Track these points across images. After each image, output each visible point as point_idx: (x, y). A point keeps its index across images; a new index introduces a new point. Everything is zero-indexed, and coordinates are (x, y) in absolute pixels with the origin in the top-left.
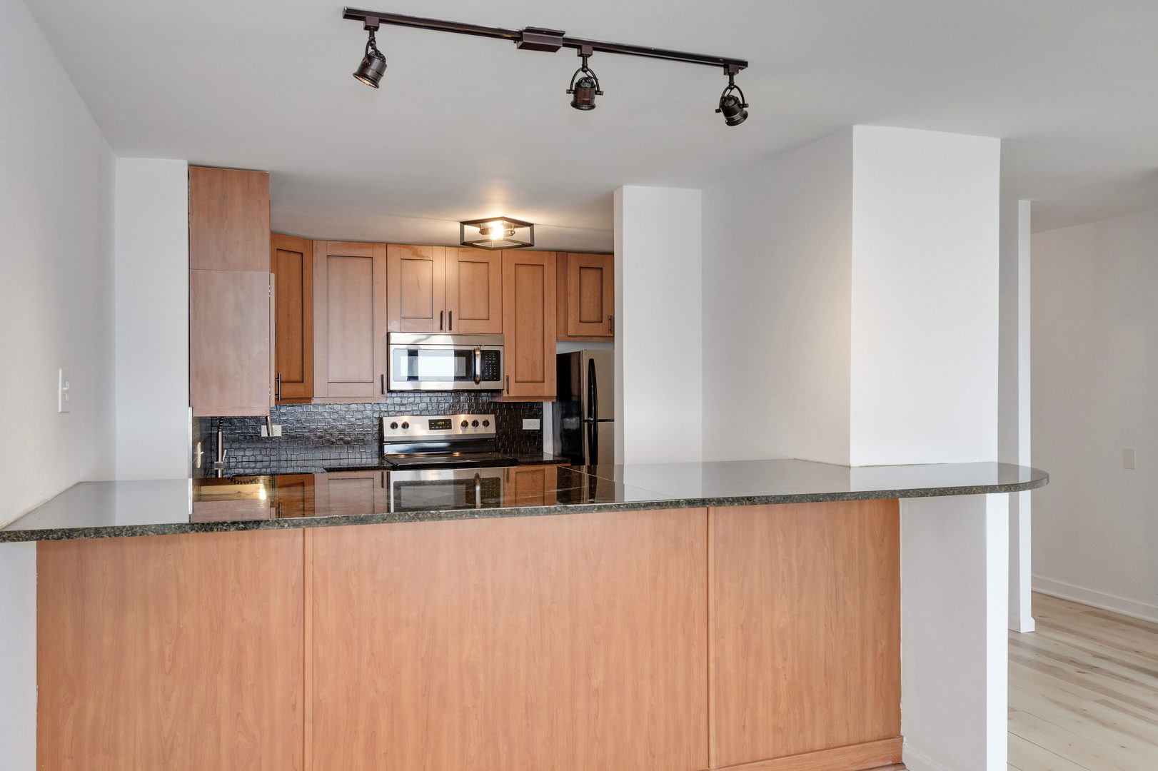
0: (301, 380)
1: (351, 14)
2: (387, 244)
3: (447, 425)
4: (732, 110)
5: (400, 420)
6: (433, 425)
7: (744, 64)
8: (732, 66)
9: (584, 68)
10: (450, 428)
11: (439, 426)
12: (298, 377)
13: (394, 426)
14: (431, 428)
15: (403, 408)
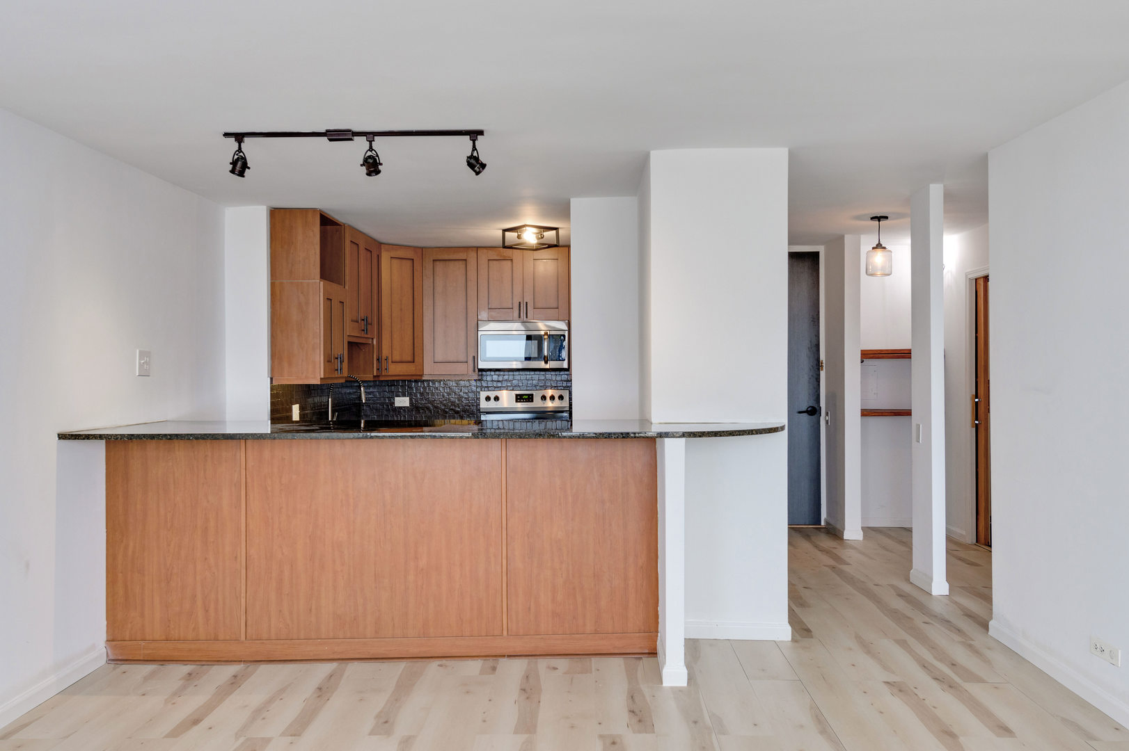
0: (412, 360)
1: (227, 135)
2: (477, 248)
3: (530, 398)
4: (475, 164)
5: (492, 394)
6: (519, 398)
7: (481, 133)
8: (474, 134)
9: (371, 149)
10: (532, 401)
11: (523, 399)
12: (410, 359)
13: (488, 399)
14: (517, 401)
15: (499, 385)
